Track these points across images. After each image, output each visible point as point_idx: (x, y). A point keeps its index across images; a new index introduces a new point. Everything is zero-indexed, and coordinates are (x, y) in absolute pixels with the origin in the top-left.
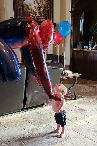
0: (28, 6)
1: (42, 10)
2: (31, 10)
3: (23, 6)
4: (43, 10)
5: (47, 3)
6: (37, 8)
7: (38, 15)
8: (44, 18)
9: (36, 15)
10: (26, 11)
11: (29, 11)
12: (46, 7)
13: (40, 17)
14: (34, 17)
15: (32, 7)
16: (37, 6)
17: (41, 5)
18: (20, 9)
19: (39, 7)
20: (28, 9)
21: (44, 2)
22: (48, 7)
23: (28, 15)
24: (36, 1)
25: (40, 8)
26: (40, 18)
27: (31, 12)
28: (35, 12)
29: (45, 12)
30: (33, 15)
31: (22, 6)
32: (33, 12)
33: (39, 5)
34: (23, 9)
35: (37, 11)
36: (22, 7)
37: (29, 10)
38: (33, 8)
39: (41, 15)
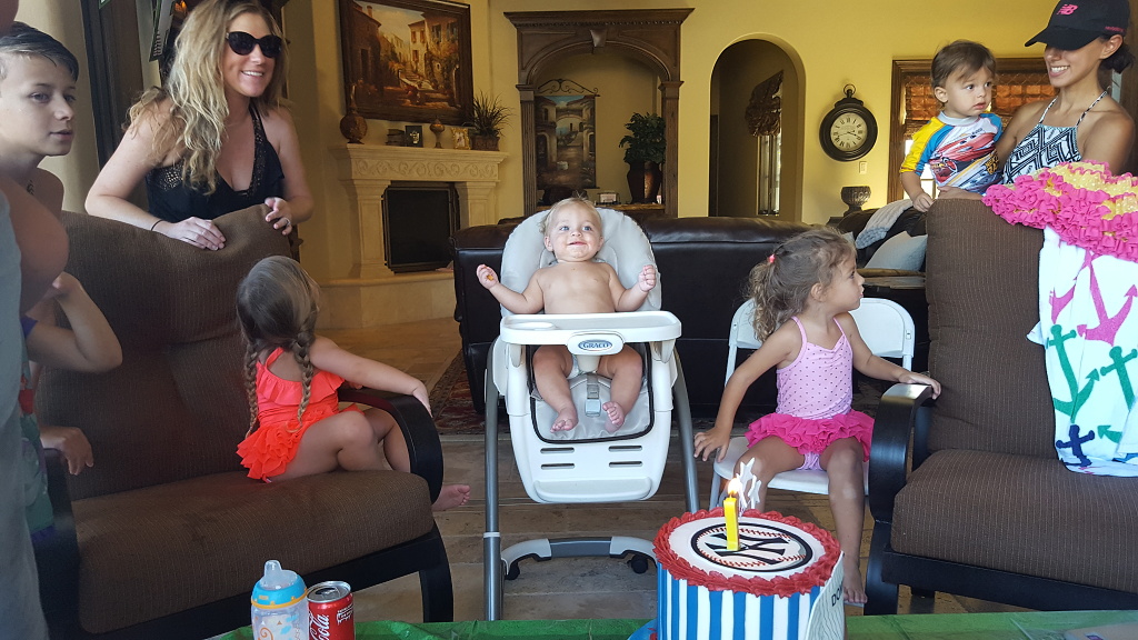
0: (392, 47)
1: (437, 68)
2: (404, 63)
4: (443, 69)
7: (427, 85)
8: (444, 97)
9: (420, 85)
12: (449, 59)
13: (431, 92)
14: (415, 90)
15: (405, 52)
17: (434, 52)
19: (430, 58)
20: (394, 57)
21: (444, 43)
24: (418, 34)
25: (431, 60)
26: (434, 95)
27: (404, 72)
28: (416, 72)
29: (448, 79)
30: (412, 84)
31: (372, 45)
32: (409, 70)
33: (427, 49)
35: (422, 70)
36: (372, 49)
37: (397, 61)
39: (436, 87)
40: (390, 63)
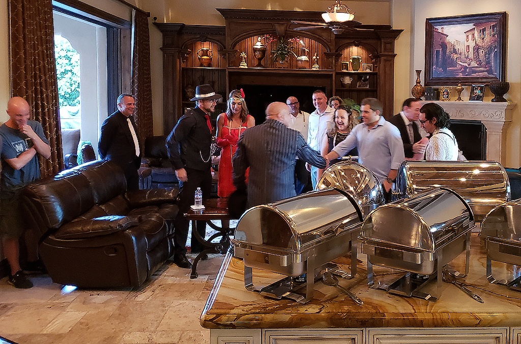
2: (461, 54)
3: (444, 46)
4: (486, 54)
5: (493, 39)
6: (472, 49)
8: (485, 69)
9: (469, 65)
10: (449, 57)
11: (455, 56)
12: (490, 47)
13: (477, 67)
14: (466, 67)
16: (472, 44)
17: (480, 44)
18: (438, 52)
21: (487, 38)
22: (495, 47)
25: (478, 49)
29: (489, 58)
30: (464, 64)
33: (476, 44)
34: (444, 53)
38: (464, 50)
39: (480, 64)
40: (452, 55)
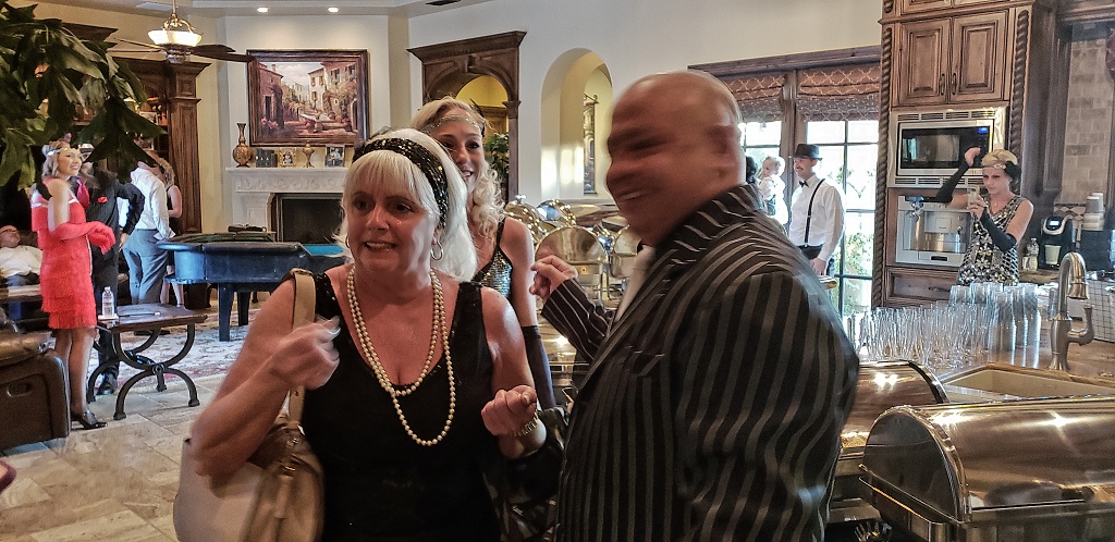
0: (293, 92)
1: (335, 103)
3: (278, 91)
5: (351, 84)
6: (320, 97)
8: (341, 125)
10: (287, 107)
11: (296, 106)
14: (313, 122)
15: (306, 95)
16: (321, 91)
18: (268, 99)
20: (295, 99)
22: (354, 96)
23: (293, 115)
24: (317, 79)
26: (331, 125)
27: (303, 110)
28: (314, 108)
29: (346, 110)
30: (310, 118)
31: (275, 92)
32: (308, 107)
33: (326, 90)
34: (279, 101)
36: (276, 96)
37: (297, 102)
38: (309, 97)
39: (334, 118)
40: (291, 104)
